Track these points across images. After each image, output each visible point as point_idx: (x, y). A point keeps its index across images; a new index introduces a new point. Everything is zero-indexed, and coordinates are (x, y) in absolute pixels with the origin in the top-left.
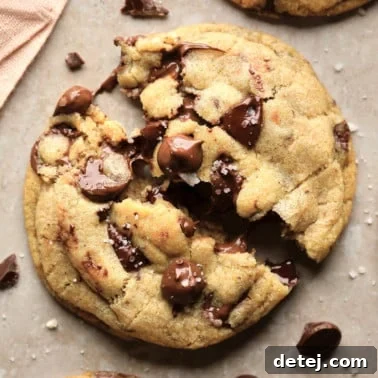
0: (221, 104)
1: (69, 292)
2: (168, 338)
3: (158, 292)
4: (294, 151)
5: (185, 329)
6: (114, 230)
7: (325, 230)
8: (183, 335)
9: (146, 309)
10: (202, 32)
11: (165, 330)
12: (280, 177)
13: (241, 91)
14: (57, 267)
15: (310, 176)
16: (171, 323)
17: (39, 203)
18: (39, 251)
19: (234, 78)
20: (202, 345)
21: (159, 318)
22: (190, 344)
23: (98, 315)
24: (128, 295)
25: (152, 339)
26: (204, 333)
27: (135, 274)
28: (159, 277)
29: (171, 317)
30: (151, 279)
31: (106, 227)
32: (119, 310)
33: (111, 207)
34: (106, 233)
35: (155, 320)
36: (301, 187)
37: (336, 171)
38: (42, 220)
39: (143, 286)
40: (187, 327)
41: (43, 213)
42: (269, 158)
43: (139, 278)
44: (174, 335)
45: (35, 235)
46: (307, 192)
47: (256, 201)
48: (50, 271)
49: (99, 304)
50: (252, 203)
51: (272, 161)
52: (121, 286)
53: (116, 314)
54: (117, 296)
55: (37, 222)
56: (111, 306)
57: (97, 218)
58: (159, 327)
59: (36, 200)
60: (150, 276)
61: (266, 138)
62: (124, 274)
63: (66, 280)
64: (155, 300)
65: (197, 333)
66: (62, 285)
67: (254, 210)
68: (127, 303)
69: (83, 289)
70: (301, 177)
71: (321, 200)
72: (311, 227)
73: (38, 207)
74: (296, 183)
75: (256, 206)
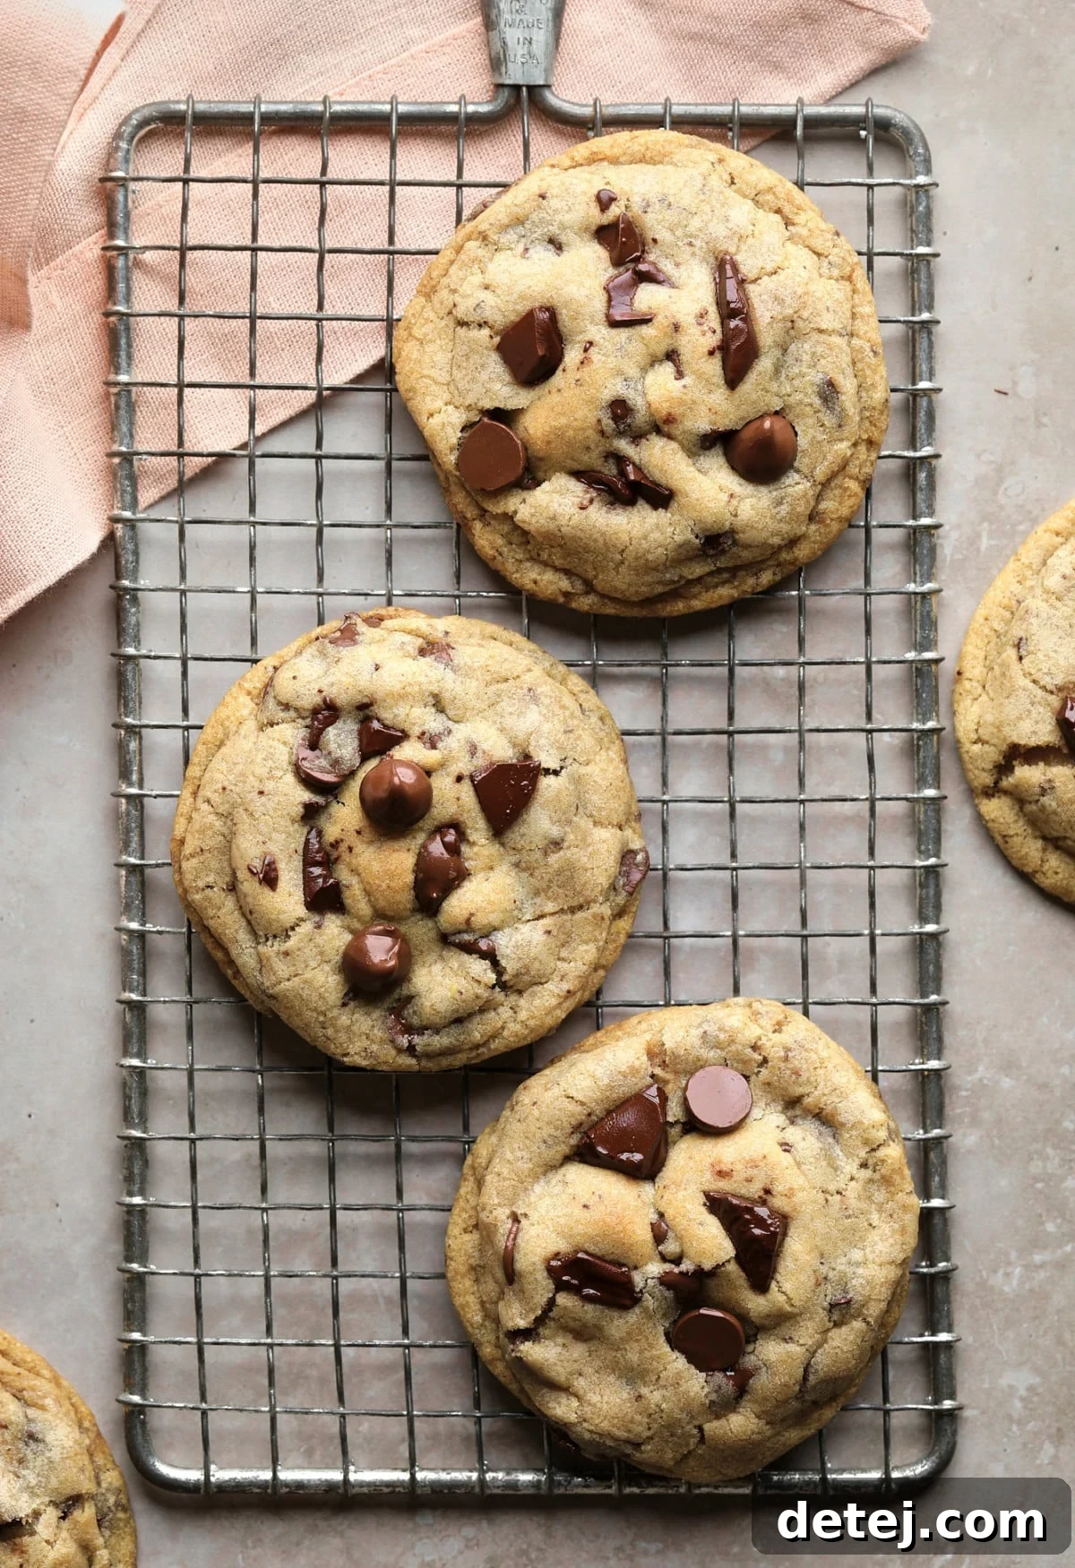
0: (479, 754)
1: (208, 899)
2: (320, 1032)
3: (338, 958)
4: (556, 866)
5: (348, 1029)
6: (314, 841)
7: (554, 1001)
8: (343, 1037)
9: (308, 975)
10: (483, 637)
11: (321, 1019)
12: (520, 893)
13: (514, 746)
14: (207, 855)
15: (562, 911)
16: (335, 1012)
17: (223, 750)
18: (190, 819)
19: (509, 722)
20: (364, 1063)
21: (321, 996)
22: (347, 1055)
23: (234, 952)
24: (292, 943)
25: (296, 1023)
26: (375, 1047)
27: (317, 918)
28: (348, 937)
29: (339, 1003)
30: (335, 934)
31: (305, 831)
32: (268, 959)
33: (328, 805)
34: (303, 839)
35: (314, 997)
36: (542, 922)
37: (603, 918)
38: (218, 776)
39: (319, 940)
40: (355, 1028)
41: (223, 767)
42: (514, 859)
43: (318, 926)
44: (330, 1032)
45: (195, 794)
46: (549, 932)
47: (472, 915)
48: (192, 856)
49: (243, 937)
50: (465, 914)
51: (517, 865)
52: (288, 925)
53: (262, 962)
54: (275, 937)
55: (207, 775)
56: (260, 947)
57: (301, 810)
58: (315, 1010)
59: (221, 745)
60: (336, 931)
61: (523, 830)
62: (301, 911)
63: (211, 879)
64: (327, 968)
65: (366, 1043)
66: (201, 884)
67: (463, 927)
68: (286, 954)
69: (230, 903)
70: (550, 907)
71: (564, 954)
72: (536, 988)
73: (219, 755)
74: (538, 913)
75: (468, 921)
